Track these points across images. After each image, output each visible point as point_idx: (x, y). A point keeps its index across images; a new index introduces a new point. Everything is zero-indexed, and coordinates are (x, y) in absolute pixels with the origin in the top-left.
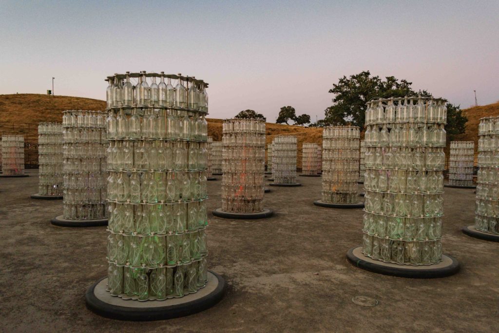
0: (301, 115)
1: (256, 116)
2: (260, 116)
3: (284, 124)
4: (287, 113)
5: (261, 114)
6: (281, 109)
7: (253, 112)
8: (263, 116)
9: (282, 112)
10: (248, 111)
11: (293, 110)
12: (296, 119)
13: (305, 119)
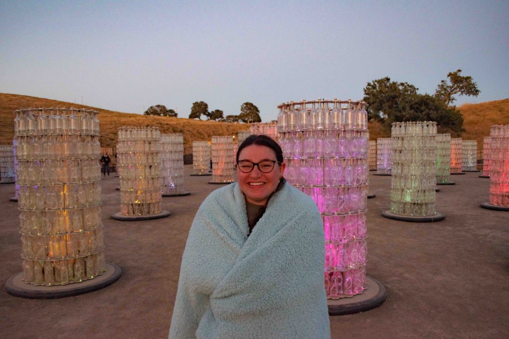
0: (214, 111)
1: (167, 111)
2: (172, 111)
3: (198, 119)
4: (200, 108)
5: (172, 109)
6: (193, 104)
7: (164, 107)
8: (174, 112)
9: (194, 107)
10: (158, 106)
11: (206, 105)
12: (209, 115)
13: (218, 114)
